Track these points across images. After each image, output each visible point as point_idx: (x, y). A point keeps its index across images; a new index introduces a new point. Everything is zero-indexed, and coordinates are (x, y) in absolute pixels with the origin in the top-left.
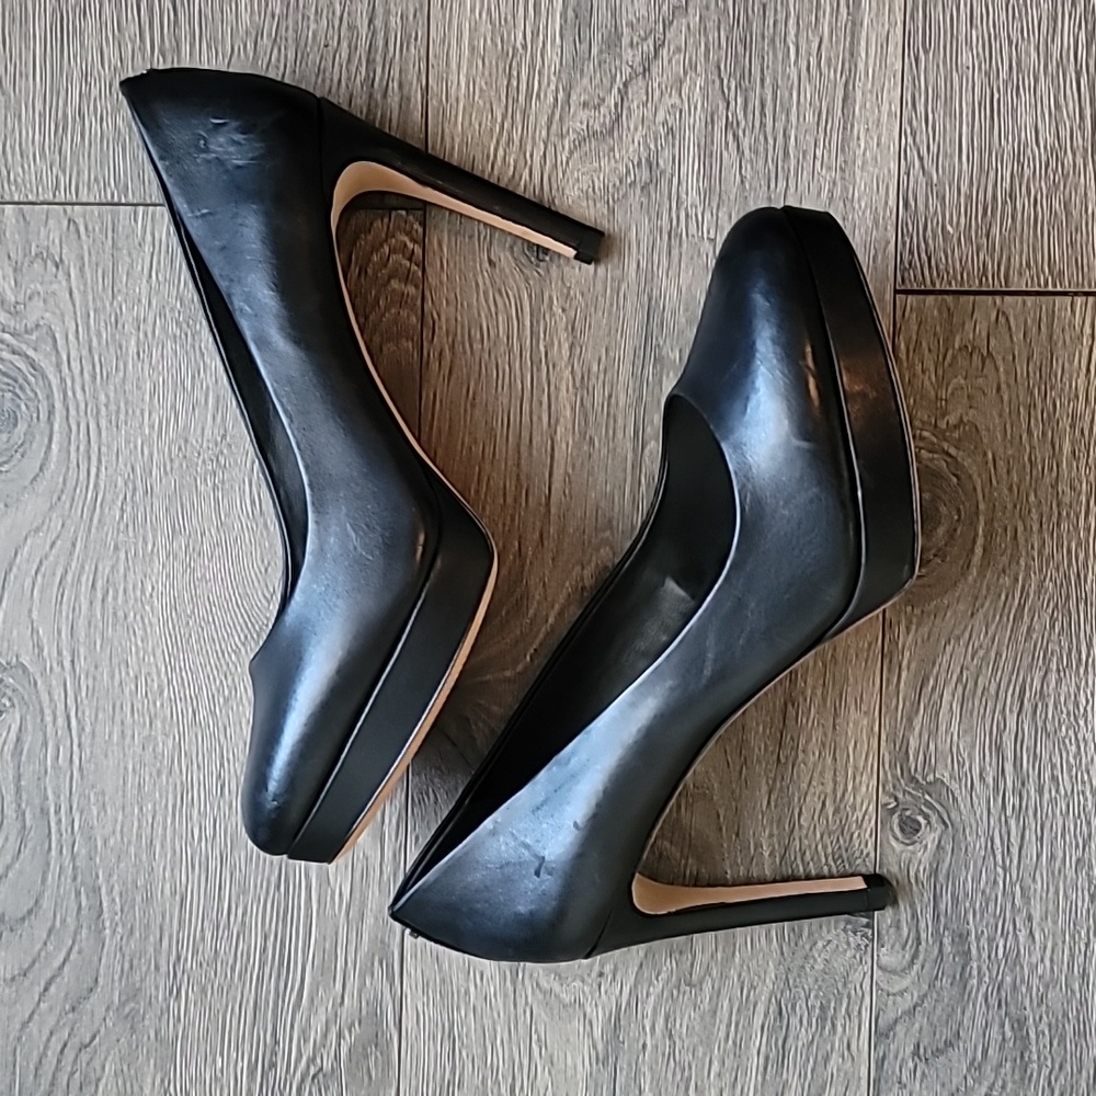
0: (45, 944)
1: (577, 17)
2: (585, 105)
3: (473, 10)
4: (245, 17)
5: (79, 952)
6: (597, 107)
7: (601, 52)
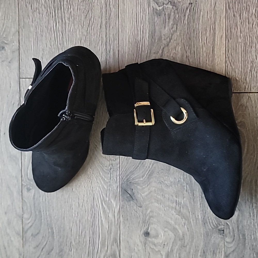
0: (42, 240)
1: (152, 34)
2: (154, 53)
3: (129, 33)
4: (78, 36)
5: (49, 242)
6: (157, 53)
7: (157, 41)
